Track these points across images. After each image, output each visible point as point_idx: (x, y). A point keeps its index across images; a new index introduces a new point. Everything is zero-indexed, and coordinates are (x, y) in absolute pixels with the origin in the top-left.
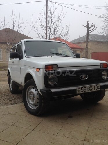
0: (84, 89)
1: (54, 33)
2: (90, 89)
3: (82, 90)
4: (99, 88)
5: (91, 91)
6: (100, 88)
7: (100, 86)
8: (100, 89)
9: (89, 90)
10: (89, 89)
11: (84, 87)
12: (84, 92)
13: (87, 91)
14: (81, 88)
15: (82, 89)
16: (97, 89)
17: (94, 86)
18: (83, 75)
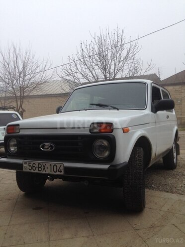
0: (33, 167)
2: (43, 168)
3: (30, 168)
4: (61, 171)
5: (44, 172)
6: (63, 171)
7: (62, 168)
8: (62, 173)
9: (40, 169)
10: (41, 167)
11: (32, 163)
12: (32, 171)
13: (37, 171)
14: (28, 163)
15: (30, 164)
16: (55, 171)
17: (51, 165)
18: (46, 144)
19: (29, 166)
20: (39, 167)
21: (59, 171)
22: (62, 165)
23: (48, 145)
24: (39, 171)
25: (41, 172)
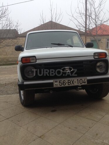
0: (63, 83)
1: (96, 20)
2: (71, 82)
3: (61, 84)
4: (85, 83)
5: (73, 85)
6: (86, 82)
7: (86, 80)
8: (86, 83)
9: (69, 84)
10: (70, 82)
11: (62, 81)
12: (63, 86)
13: (67, 85)
14: (58, 81)
15: (60, 82)
16: (81, 83)
17: (78, 80)
18: (66, 67)
19: (60, 83)
20: (68, 83)
21: (83, 83)
22: (86, 79)
23: (68, 68)
24: (68, 85)
25: (71, 85)
